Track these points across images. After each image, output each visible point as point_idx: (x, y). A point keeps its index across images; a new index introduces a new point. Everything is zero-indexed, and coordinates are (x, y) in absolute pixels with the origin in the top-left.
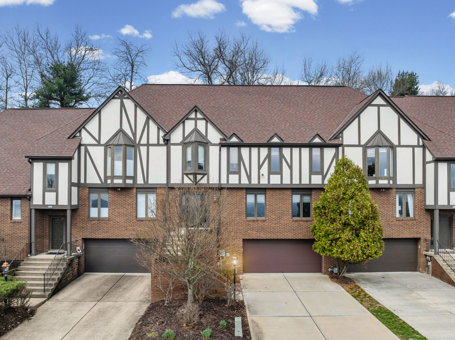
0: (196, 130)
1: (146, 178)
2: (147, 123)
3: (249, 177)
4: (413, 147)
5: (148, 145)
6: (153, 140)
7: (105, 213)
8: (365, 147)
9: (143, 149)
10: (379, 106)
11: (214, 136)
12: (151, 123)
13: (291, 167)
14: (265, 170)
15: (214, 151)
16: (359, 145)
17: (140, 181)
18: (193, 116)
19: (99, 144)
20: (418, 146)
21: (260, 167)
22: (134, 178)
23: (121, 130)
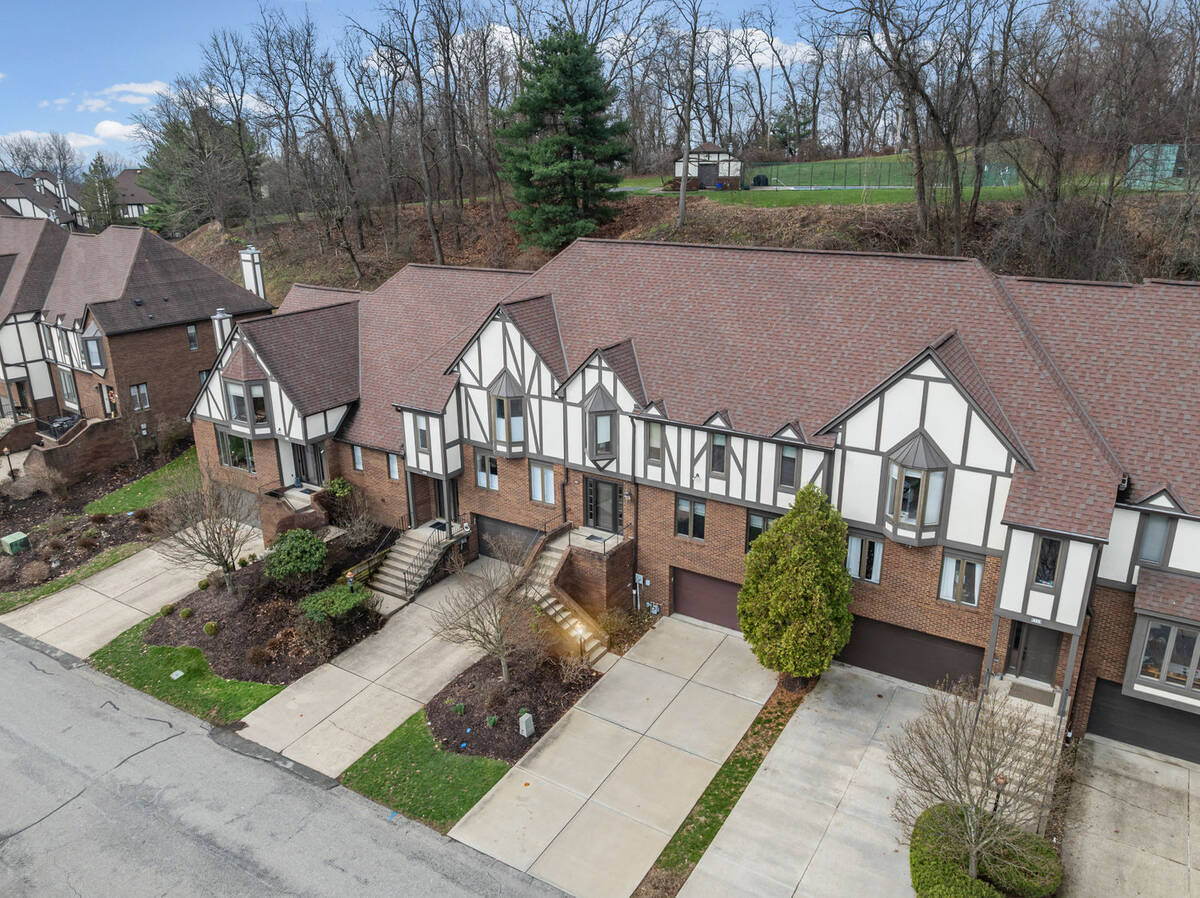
1: (540, 450)
2: (537, 365)
3: (677, 474)
4: (995, 474)
5: (540, 397)
7: (495, 483)
8: (887, 459)
9: (534, 403)
10: (927, 380)
11: (626, 401)
12: (543, 366)
13: (743, 471)
14: (701, 468)
15: (624, 423)
16: (876, 452)
17: (532, 449)
18: (595, 362)
19: (480, 387)
20: (1007, 474)
21: (694, 461)
22: (524, 444)
23: (506, 370)
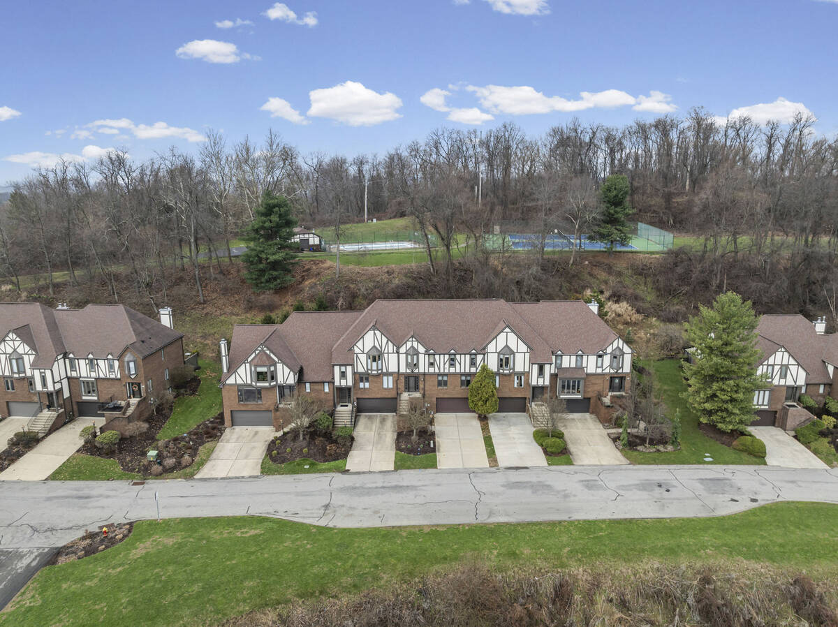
0: (412, 347)
1: (387, 369)
2: (388, 342)
3: (439, 369)
4: (525, 353)
5: (388, 353)
6: (391, 351)
7: (367, 385)
8: (499, 353)
9: (386, 355)
10: (507, 332)
11: (422, 349)
12: (389, 342)
13: (460, 364)
14: (447, 365)
15: (421, 357)
16: (496, 352)
17: (384, 370)
18: (411, 340)
19: (363, 353)
20: (528, 352)
21: (444, 364)
22: (382, 369)
23: (374, 346)
